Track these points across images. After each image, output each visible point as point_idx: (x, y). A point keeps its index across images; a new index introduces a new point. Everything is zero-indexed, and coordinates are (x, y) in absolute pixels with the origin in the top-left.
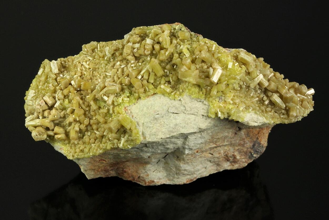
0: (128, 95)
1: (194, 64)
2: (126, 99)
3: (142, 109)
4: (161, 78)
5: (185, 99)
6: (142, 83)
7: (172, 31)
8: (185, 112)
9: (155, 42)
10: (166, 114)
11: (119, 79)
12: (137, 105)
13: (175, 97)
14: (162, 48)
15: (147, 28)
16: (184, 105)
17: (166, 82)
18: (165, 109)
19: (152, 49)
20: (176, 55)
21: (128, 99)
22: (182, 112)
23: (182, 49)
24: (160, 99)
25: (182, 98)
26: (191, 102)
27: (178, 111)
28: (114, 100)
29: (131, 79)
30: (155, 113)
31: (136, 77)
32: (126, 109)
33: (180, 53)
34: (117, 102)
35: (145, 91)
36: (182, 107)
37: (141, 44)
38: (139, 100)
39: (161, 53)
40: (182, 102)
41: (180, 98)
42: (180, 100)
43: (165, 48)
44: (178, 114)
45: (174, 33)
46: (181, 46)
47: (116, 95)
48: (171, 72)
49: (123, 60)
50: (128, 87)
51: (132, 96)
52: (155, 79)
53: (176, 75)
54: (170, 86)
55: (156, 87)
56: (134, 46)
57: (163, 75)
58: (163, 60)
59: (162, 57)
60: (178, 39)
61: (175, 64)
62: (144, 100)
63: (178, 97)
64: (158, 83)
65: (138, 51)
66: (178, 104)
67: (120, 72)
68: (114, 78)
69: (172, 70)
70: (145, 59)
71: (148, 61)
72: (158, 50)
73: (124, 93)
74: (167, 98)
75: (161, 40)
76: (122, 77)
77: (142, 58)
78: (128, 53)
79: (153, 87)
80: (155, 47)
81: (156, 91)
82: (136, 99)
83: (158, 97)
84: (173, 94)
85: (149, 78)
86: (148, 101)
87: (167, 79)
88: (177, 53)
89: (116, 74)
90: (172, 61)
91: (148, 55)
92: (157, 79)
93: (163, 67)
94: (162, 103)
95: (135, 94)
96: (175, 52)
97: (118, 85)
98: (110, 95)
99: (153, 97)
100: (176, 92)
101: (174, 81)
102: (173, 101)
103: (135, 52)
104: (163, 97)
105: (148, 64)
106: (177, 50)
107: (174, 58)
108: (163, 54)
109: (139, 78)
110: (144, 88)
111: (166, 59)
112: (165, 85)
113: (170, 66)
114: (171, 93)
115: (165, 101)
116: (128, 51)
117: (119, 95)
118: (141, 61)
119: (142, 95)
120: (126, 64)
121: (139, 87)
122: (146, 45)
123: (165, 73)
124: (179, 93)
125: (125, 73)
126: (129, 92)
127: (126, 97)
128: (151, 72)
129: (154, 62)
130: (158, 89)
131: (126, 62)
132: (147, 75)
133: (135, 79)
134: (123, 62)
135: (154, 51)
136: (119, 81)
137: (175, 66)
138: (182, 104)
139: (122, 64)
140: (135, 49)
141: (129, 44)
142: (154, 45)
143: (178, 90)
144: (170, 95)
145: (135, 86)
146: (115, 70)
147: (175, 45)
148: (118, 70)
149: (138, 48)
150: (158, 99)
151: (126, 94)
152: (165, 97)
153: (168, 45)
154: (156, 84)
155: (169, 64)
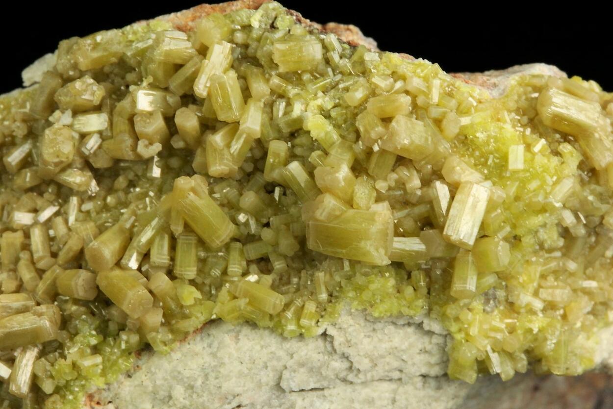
0: (94, 341)
1: (365, 178)
2: (91, 362)
3: (166, 394)
4: (223, 250)
5: (345, 326)
6: (153, 287)
7: (239, 37)
8: (351, 377)
9: (171, 100)
10: (269, 399)
11: (41, 278)
12: (141, 376)
13: (300, 326)
14: (209, 125)
15: (123, 33)
16: (343, 354)
17: (249, 262)
18: (264, 380)
19: (167, 131)
20: (278, 148)
21: (99, 359)
22: (338, 381)
23: (300, 120)
24: (237, 343)
25: (334, 325)
26: (371, 334)
27: (319, 381)
28: (40, 374)
29: (94, 273)
30: (224, 404)
31: (118, 264)
32: (96, 399)
33: (293, 135)
34: (50, 380)
35: (169, 318)
36: (336, 361)
37: (111, 114)
38: (144, 358)
39: (209, 148)
40: (336, 343)
41: (324, 325)
42: (324, 335)
43: (226, 123)
44: (323, 389)
45: (246, 46)
46: (294, 104)
47: (41, 347)
48: (265, 221)
49: (43, 188)
50: (88, 307)
51: (112, 343)
52: (202, 261)
53: (290, 230)
54: (268, 279)
55: (211, 295)
56: (82, 126)
57: (235, 239)
58: (225, 175)
59: (220, 166)
60: (271, 76)
61: (279, 185)
62: (169, 353)
63: (313, 323)
64: (216, 272)
65: (106, 145)
66: (320, 351)
67: (40, 247)
68: (15, 270)
69: (270, 211)
70: (137, 175)
71: (152, 180)
72: (194, 133)
73: (76, 334)
74: (267, 332)
75: (204, 91)
76: (56, 267)
77: (125, 169)
78: (62, 162)
79: (198, 295)
80: (178, 120)
81: (215, 311)
82: (133, 354)
83: (226, 335)
84: (289, 314)
85: (172, 259)
86: (185, 356)
87: (254, 251)
88: (278, 139)
89: (25, 256)
90: (263, 171)
91: (153, 158)
92: (208, 257)
93: (226, 202)
94: (248, 358)
95: (124, 337)
96: (272, 134)
97: (47, 308)
98: (16, 354)
99: (203, 334)
100: (302, 304)
101: (285, 257)
102: (293, 345)
103: (90, 153)
104: (246, 330)
105: (156, 194)
106: (278, 125)
107: (270, 160)
108: (223, 149)
109: (133, 264)
110: (163, 308)
111: (236, 168)
112: (249, 281)
113: (257, 193)
114: (284, 310)
115: (258, 347)
116: (64, 154)
117: (56, 345)
118: (121, 182)
119: (159, 337)
120: (60, 201)
121: (141, 308)
122: (139, 119)
123: (242, 227)
124: (317, 307)
125: (61, 246)
126: (95, 330)
127: (89, 351)
128: (180, 234)
129: (192, 194)
130: (223, 303)
131: (55, 191)
132: (162, 247)
133: (117, 272)
134: (41, 194)
135: (175, 138)
136: (42, 287)
137: (277, 191)
138: (335, 351)
139: (39, 202)
140: (87, 138)
141: (58, 120)
142: (173, 112)
143: (312, 294)
144: (280, 321)
145: (126, 307)
146: (17, 238)
147: (263, 100)
148: (27, 235)
149: (100, 133)
150: (229, 341)
151: (85, 337)
152: (256, 330)
153: (234, 106)
154: (207, 281)
155: (250, 183)
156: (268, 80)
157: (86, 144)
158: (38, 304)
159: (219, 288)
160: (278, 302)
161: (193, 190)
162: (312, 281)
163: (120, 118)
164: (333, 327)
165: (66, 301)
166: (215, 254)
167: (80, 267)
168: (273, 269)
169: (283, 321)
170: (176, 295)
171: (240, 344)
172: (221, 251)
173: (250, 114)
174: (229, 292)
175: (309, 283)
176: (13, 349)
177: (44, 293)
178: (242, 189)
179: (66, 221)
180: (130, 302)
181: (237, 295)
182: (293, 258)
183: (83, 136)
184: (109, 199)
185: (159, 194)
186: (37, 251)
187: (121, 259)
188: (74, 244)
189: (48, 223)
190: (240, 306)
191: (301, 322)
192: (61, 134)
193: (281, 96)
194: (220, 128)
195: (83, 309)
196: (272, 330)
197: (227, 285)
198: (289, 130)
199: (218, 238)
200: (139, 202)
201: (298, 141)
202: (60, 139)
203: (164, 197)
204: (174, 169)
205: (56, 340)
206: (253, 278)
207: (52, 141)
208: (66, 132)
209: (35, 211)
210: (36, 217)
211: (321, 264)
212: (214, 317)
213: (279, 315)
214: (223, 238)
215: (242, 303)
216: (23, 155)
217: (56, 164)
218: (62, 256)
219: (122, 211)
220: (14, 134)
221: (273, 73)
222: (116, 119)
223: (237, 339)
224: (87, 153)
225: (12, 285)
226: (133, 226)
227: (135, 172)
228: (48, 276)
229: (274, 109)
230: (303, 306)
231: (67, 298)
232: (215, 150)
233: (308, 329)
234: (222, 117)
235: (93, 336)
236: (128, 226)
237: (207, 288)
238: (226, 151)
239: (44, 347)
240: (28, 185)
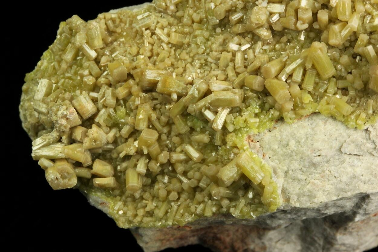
0: (257, 111)
2: (254, 121)
3: (286, 143)
4: (327, 80)
5: (377, 128)
6: (292, 91)
8: (374, 153)
9: (317, 5)
10: (334, 155)
11: (237, 76)
12: (275, 132)
13: (356, 124)
14: (333, 20)
16: (373, 141)
17: (338, 88)
18: (334, 145)
19: (312, 19)
20: (364, 38)
21: (257, 120)
22: (367, 153)
25: (372, 126)
27: (359, 151)
28: (228, 121)
29: (265, 78)
30: (313, 153)
31: (276, 77)
32: (252, 139)
33: (371, 33)
34: (233, 125)
35: (295, 106)
36: (369, 144)
37: (287, 6)
38: (279, 124)
39: (331, 32)
40: (371, 135)
41: (368, 126)
42: (367, 130)
43: (341, 21)
44: (359, 156)
46: (375, 19)
47: (231, 109)
48: (350, 71)
49: (246, 34)
50: (257, 95)
51: (265, 114)
52: (316, 84)
53: (361, 77)
54: (346, 98)
55: (317, 101)
56: (272, 9)
57: (334, 77)
58: (336, 45)
59: (335, 40)
60: (366, 3)
61: (360, 55)
62: (291, 124)
63: (363, 123)
64: (322, 90)
65: (282, 19)
66: (363, 137)
67: (240, 61)
68: (225, 71)
69: (353, 67)
70: (292, 37)
71: (299, 41)
72: (325, 22)
73: (249, 106)
74: (340, 123)
75: (335, 3)
76: (246, 73)
77: (287, 33)
78: (259, 24)
79: (311, 99)
80: (319, 15)
81: (318, 108)
82: (274, 121)
83: (321, 121)
84: (353, 117)
85: (303, 80)
86: (299, 127)
87: (341, 84)
88: (364, 33)
89: (231, 64)
90: (353, 48)
91: (302, 31)
92: (319, 82)
93: (333, 58)
94: (329, 133)
95: (272, 111)
96: (362, 31)
97: (239, 91)
98: (219, 110)
99: (309, 118)
100: (359, 113)
101: (356, 89)
102: (351, 132)
103: (273, 22)
104: (330, 120)
105: (300, 48)
106: (365, 27)
107: (359, 42)
108: (338, 33)
109: (284, 78)
110: (294, 102)
111: (342, 43)
112: (337, 97)
113: (349, 56)
114: (350, 115)
115: (334, 130)
116: (261, 19)
117: (238, 109)
118: (284, 39)
119: (289, 115)
120: (253, 42)
121: (284, 100)
122: (300, 11)
123: (339, 72)
124: (366, 116)
125: (250, 63)
126: (259, 106)
127: (254, 115)
128: (309, 69)
129: (319, 51)
130: (322, 105)
131: (251, 37)
132: (300, 72)
133: (276, 81)
134: (244, 38)
135: (315, 23)
136: (237, 80)
137: (358, 58)
138: (370, 139)
139: (243, 41)
140: (273, 15)
141: (261, 4)
142: (316, 11)
143: (365, 109)
144: (347, 119)
145: (277, 98)
146: (229, 55)
147: (361, 14)
148: (234, 55)
149: (280, 14)
150: (321, 124)
151: (253, 108)
152: (335, 121)
153: (347, 14)
154: (317, 94)
155: (346, 52)
156: (364, 5)
157: (272, 18)
158: (234, 88)
159: (321, 98)
160: (349, 110)
161: (320, 49)
162: (366, 103)
163: (291, 9)
164: (372, 127)
165: (247, 90)
166: (323, 81)
167: (257, 75)
168: (349, 94)
169: (349, 120)
170: (301, 97)
171: (326, 126)
172: (326, 81)
173: (354, 19)
174: (326, 100)
175: (364, 104)
176: (218, 107)
177: (238, 83)
178: (342, 54)
179: (254, 52)
180: (280, 96)
181: (330, 103)
182: (359, 91)
183: (271, 14)
184: (277, 46)
185: (301, 48)
186: (238, 64)
187: (279, 74)
188: (257, 64)
189: (245, 52)
190: (330, 108)
191: (357, 122)
192: (262, 10)
193: (369, 14)
194: (338, 23)
195: (255, 95)
196: (343, 123)
197: (326, 97)
198: (370, 30)
199: (327, 74)
200: (291, 50)
201: (373, 36)
202: (261, 12)
203: (303, 50)
204: (311, 38)
205: (239, 107)
206: (338, 96)
207: (257, 13)
208: (264, 10)
209: (240, 45)
210: (240, 47)
211: (372, 96)
212: (317, 111)
213: (347, 116)
214: (329, 74)
215: (332, 107)
216: (239, 17)
217: (256, 24)
218: (250, 68)
219: (282, 53)
220: (237, 6)
221: (368, 2)
222: (288, 9)
223: (325, 123)
224: (272, 22)
225: (223, 77)
226: (286, 61)
227: (292, 36)
228: (241, 76)
229: (365, 19)
230: (360, 114)
231: (248, 88)
232: (334, 32)
233: (360, 125)
234: (340, 18)
235: (257, 108)
236: (284, 60)
237: (316, 97)
238: (339, 34)
239: (232, 110)
240: (240, 32)
